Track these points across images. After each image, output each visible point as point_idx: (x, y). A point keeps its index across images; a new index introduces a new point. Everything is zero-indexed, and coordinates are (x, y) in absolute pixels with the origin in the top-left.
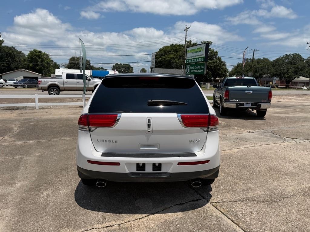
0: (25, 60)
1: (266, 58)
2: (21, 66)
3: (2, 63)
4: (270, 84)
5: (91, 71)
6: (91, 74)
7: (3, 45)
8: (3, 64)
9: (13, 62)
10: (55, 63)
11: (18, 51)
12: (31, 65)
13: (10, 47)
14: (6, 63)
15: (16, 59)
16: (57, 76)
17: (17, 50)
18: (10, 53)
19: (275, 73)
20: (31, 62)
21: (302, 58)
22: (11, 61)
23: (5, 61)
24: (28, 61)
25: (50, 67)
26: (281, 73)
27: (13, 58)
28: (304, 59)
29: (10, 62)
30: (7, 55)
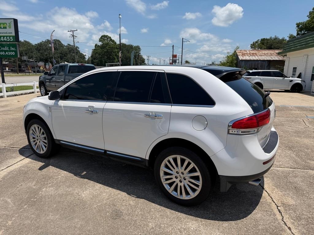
1: (27, 41)
4: (41, 69)
19: (42, 57)
21: (63, 44)
26: (47, 58)
28: (64, 45)
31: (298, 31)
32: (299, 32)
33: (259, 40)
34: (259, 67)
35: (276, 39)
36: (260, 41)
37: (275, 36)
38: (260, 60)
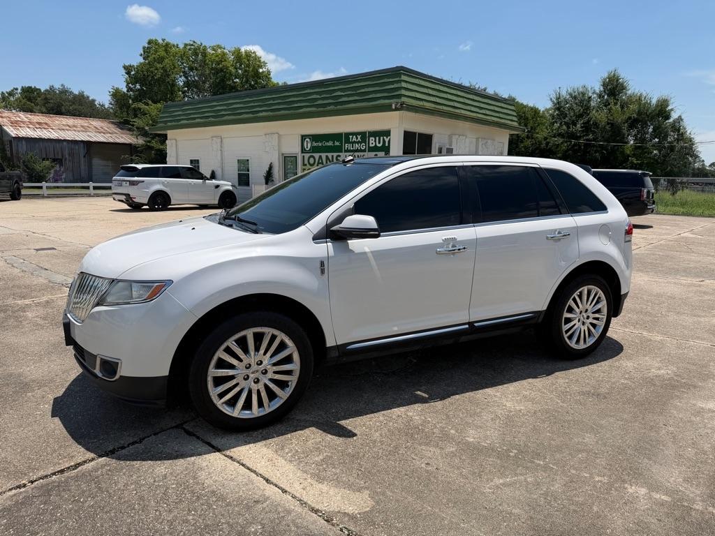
31: (128, 84)
32: (130, 85)
33: (17, 89)
34: (67, 156)
35: (64, 92)
36: (19, 91)
37: (62, 85)
38: (65, 140)
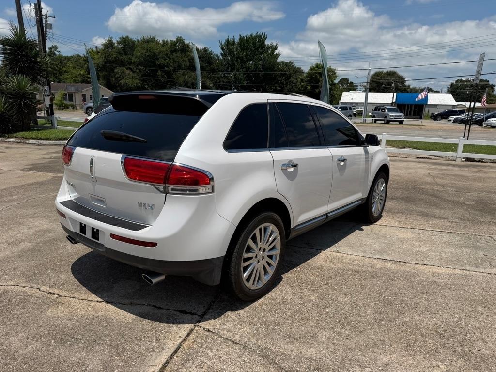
0: (302, 80)
2: (296, 89)
3: (273, 86)
5: (395, 94)
6: (394, 101)
7: (279, 60)
8: (274, 88)
9: (287, 83)
10: (352, 83)
11: (296, 67)
12: (309, 87)
13: (287, 63)
14: (279, 86)
15: (292, 79)
16: (342, 103)
17: (296, 65)
18: (285, 71)
20: (309, 82)
22: (285, 83)
23: (277, 83)
24: (306, 81)
25: (335, 90)
27: (288, 77)
29: (283, 83)
30: (281, 74)
